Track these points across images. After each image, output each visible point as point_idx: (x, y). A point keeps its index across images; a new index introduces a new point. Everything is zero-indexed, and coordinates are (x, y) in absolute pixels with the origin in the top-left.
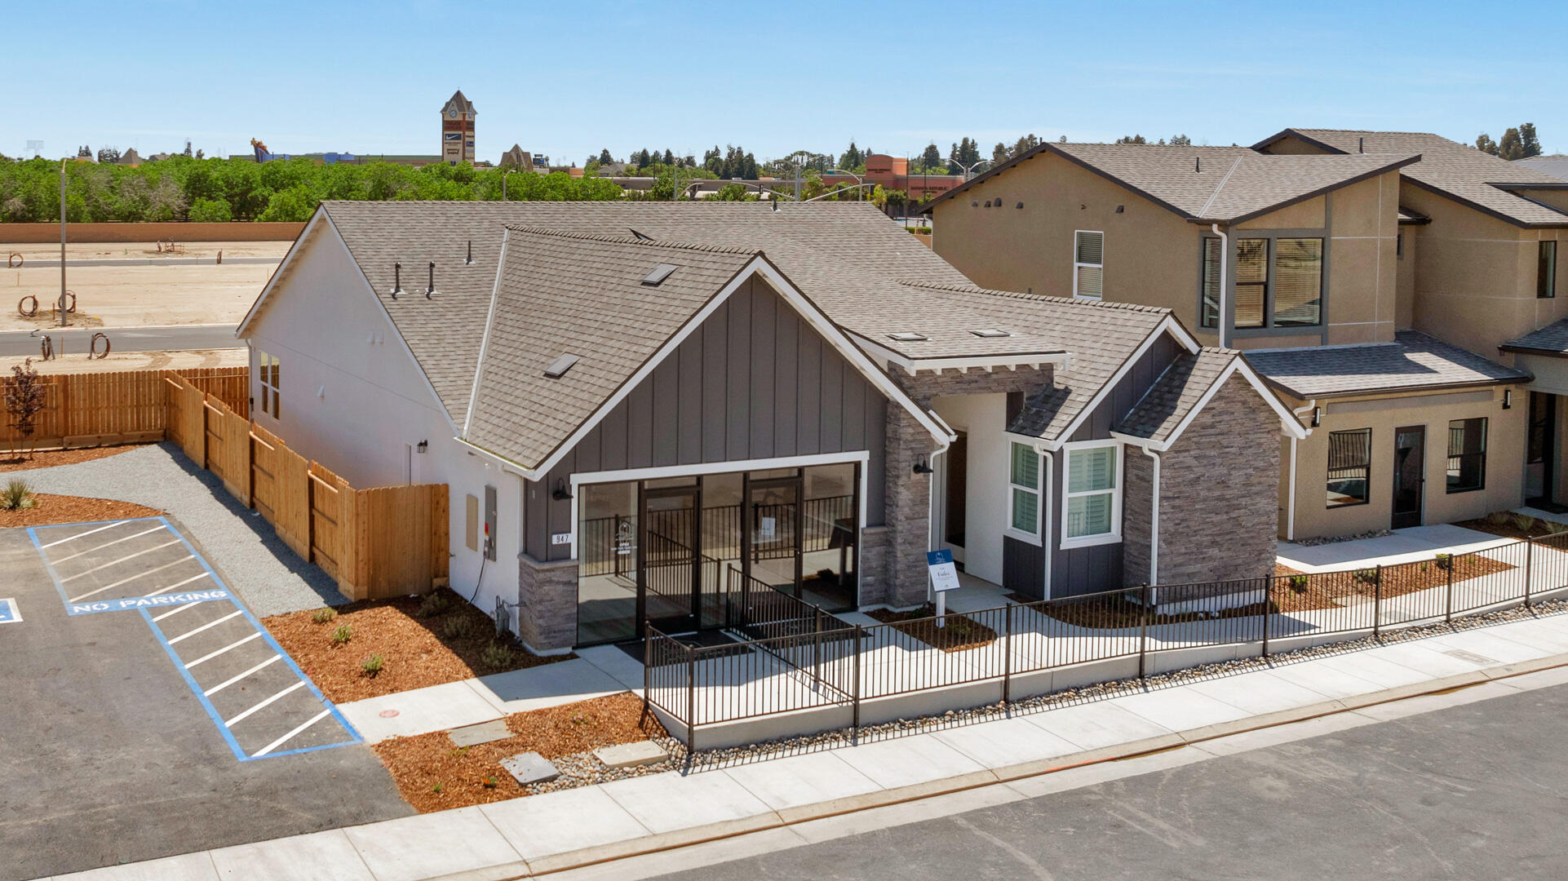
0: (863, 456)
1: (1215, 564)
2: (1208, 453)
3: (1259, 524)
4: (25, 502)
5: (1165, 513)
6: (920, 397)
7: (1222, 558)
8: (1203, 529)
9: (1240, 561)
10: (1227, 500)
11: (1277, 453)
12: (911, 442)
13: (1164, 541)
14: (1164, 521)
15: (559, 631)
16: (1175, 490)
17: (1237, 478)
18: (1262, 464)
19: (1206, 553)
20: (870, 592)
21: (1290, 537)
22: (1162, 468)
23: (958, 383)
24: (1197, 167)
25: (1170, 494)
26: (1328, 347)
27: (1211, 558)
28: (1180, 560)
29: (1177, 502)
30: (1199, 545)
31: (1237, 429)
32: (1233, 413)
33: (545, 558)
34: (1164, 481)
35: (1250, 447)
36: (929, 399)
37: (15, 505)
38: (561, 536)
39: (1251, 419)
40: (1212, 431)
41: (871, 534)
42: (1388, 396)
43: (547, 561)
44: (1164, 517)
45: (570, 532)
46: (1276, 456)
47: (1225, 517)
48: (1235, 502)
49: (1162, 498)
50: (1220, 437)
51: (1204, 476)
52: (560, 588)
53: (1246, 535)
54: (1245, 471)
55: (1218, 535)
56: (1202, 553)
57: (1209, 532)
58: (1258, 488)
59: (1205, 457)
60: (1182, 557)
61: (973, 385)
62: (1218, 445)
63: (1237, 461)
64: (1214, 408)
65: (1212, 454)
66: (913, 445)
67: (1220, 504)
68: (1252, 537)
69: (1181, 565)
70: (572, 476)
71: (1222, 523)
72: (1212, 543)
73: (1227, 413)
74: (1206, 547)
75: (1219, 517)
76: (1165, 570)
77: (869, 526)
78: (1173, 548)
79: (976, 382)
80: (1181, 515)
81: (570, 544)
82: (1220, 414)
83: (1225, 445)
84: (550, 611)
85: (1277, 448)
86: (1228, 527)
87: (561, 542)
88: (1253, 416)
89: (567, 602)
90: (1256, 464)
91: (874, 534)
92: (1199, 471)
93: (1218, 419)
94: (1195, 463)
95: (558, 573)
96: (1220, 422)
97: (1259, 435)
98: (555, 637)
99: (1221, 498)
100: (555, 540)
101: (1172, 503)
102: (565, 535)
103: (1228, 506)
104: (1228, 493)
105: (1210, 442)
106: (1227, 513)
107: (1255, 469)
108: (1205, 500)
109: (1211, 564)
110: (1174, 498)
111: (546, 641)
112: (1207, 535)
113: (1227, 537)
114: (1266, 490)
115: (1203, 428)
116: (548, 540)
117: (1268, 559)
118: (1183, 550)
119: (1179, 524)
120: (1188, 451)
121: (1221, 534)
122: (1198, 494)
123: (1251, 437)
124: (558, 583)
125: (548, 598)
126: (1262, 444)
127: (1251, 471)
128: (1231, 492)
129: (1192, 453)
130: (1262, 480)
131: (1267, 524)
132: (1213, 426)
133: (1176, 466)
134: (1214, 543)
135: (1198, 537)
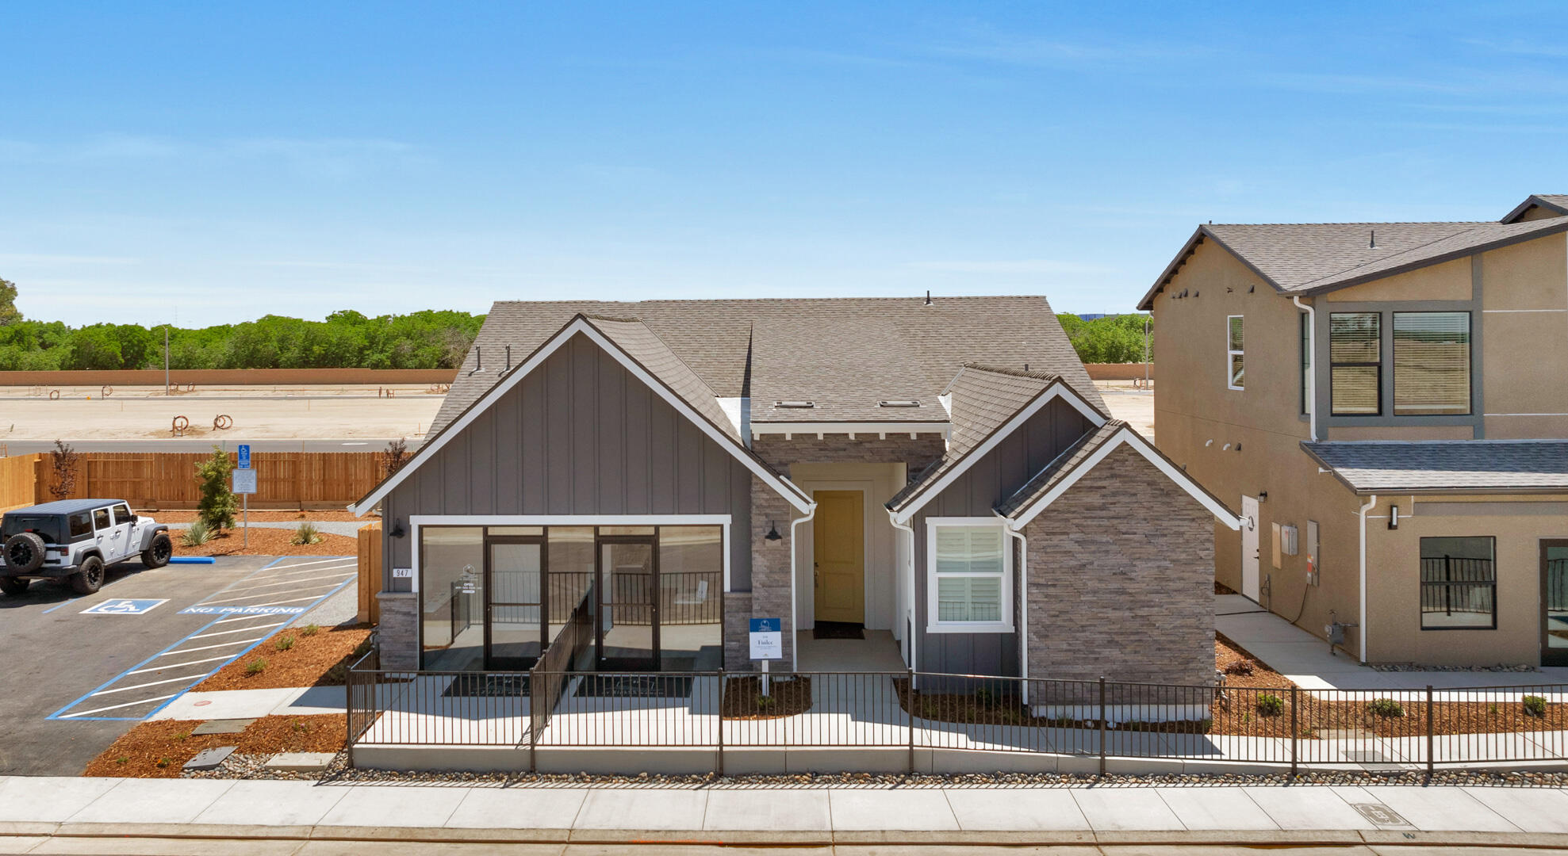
0: (726, 520)
1: (1115, 667)
2: (1098, 538)
3: (1182, 627)
4: (314, 539)
5: (1035, 602)
6: (775, 462)
7: (1125, 661)
8: (1095, 626)
9: (1154, 668)
10: (1130, 594)
11: (1208, 545)
12: (765, 507)
13: (1035, 633)
14: (1034, 610)
15: (399, 656)
16: (1050, 576)
17: (1144, 571)
18: (1183, 556)
19: (1099, 653)
20: (736, 657)
21: (1363, 660)
22: (1028, 550)
23: (821, 450)
24: (1372, 242)
25: (1042, 581)
26: (1486, 441)
27: (1107, 660)
28: (1061, 657)
29: (1052, 591)
30: (1089, 643)
31: (1142, 513)
32: (1135, 495)
33: (387, 590)
34: (1032, 565)
35: (1165, 535)
36: (786, 465)
37: (306, 541)
38: (401, 570)
39: (1163, 503)
40: (1104, 513)
41: (733, 599)
42: (1521, 498)
43: (389, 591)
44: (1035, 606)
45: (410, 568)
46: (1208, 549)
47: (1127, 614)
48: (1143, 598)
49: (1029, 585)
50: (1115, 522)
51: (1092, 563)
52: (400, 617)
53: (1164, 638)
54: (1158, 563)
55: (1116, 633)
56: (1093, 652)
57: (1105, 629)
58: (1180, 585)
59: (1093, 542)
60: (1062, 654)
61: (842, 453)
62: (1112, 530)
63: (1143, 550)
64: (1104, 487)
65: (1104, 540)
66: (768, 511)
67: (1122, 598)
68: (1172, 642)
69: (1061, 663)
70: (411, 517)
71: (1124, 620)
72: (1109, 642)
73: (1125, 493)
74: (1098, 646)
75: (1118, 614)
76: (1039, 666)
77: (732, 591)
78: (1049, 642)
79: (845, 450)
80: (1059, 606)
81: (410, 579)
82: (1114, 494)
83: (1124, 530)
84: (390, 637)
85: (1208, 540)
86: (1135, 625)
87: (401, 576)
88: (1168, 500)
89: (406, 631)
90: (1174, 556)
91: (738, 599)
92: (1084, 558)
93: (1110, 500)
94: (1077, 548)
95: (398, 604)
96: (1115, 503)
97: (1177, 523)
98: (396, 662)
99: (1122, 592)
100: (395, 573)
101: (1045, 590)
102: (404, 570)
103: (1132, 601)
104: (1131, 587)
105: (1100, 526)
106: (1130, 609)
107: (1173, 561)
108: (1095, 592)
109: (1108, 667)
110: (1047, 586)
111: (387, 664)
112: (1101, 633)
113: (1132, 638)
114: (1194, 589)
115: (1087, 510)
116: (389, 573)
117: (1201, 669)
118: (1065, 646)
119: (1057, 616)
120: (1067, 534)
121: (1122, 634)
122: (1085, 584)
123: (1165, 524)
124: (398, 612)
125: (390, 626)
126: (1183, 533)
127: (1167, 564)
128: (1136, 586)
129: (1071, 536)
130: (1186, 575)
131: (1198, 628)
132: (1103, 508)
133: (1048, 550)
134: (1111, 643)
135: (1088, 634)
